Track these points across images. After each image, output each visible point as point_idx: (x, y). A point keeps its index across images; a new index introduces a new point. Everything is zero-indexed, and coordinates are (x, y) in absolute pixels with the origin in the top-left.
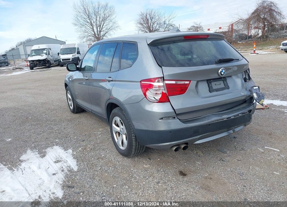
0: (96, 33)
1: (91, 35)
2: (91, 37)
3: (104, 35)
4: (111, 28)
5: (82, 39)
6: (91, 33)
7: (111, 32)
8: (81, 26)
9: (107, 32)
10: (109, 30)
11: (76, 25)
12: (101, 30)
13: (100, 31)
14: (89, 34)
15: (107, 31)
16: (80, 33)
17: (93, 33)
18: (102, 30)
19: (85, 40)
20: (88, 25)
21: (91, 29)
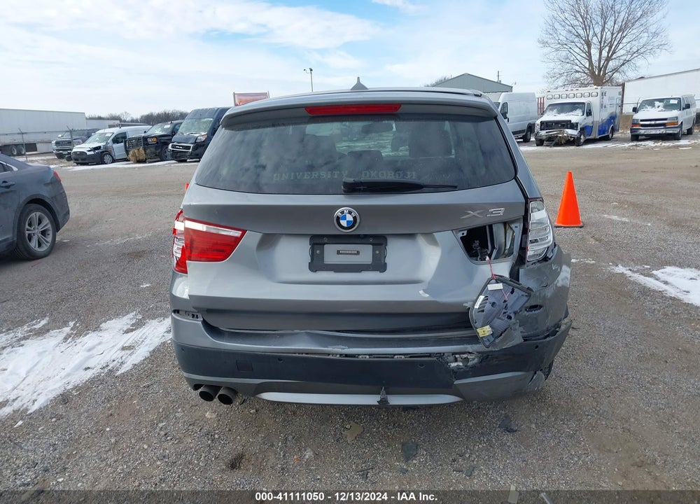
0: (596, 64)
1: (580, 70)
2: (578, 75)
3: (616, 70)
4: (642, 50)
5: (555, 78)
6: (581, 65)
7: (639, 61)
8: (558, 46)
9: (628, 61)
10: (635, 55)
11: (545, 44)
12: (612, 55)
13: (608, 59)
14: (577, 68)
15: (629, 56)
16: (552, 65)
17: (587, 65)
18: (614, 56)
19: (560, 82)
20: (579, 45)
21: (584, 55)
